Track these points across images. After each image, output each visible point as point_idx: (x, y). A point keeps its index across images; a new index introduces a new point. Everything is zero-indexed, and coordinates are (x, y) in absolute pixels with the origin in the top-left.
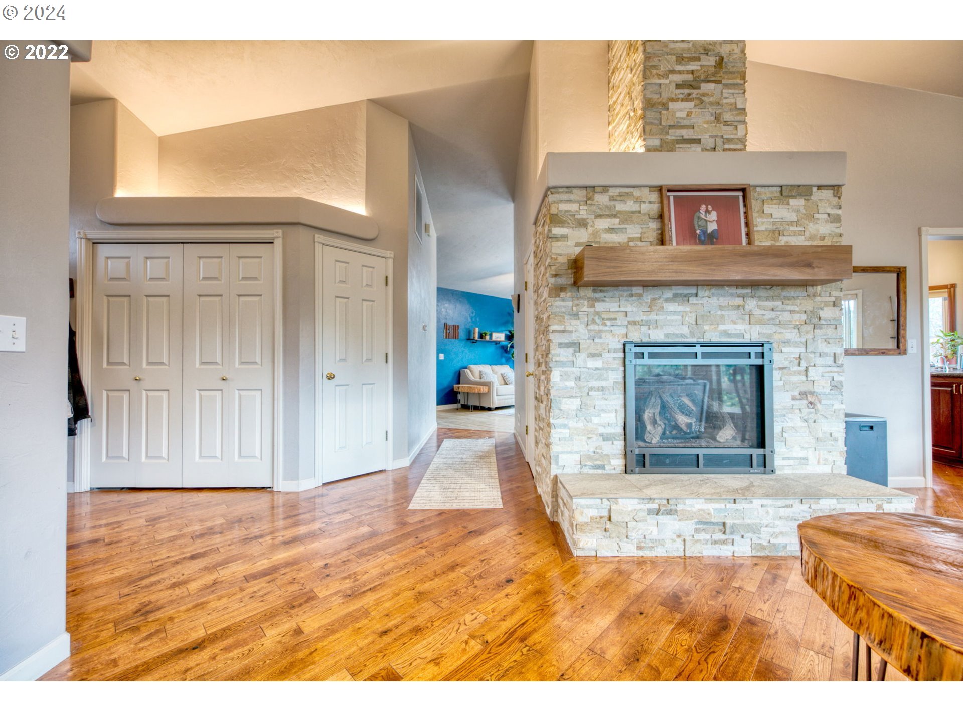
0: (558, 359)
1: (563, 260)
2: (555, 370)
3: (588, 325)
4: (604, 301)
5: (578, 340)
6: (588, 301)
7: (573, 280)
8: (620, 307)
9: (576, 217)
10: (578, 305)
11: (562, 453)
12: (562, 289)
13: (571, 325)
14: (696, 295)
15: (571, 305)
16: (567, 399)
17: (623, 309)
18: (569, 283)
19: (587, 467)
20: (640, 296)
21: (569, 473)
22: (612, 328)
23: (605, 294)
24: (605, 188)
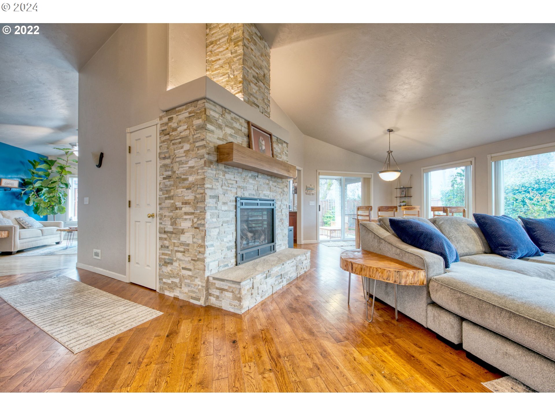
0: (209, 205)
1: (212, 145)
2: (208, 212)
3: (222, 186)
4: (229, 174)
5: (218, 194)
6: (223, 173)
7: (216, 158)
8: (234, 178)
9: (218, 122)
10: (218, 174)
11: (211, 262)
12: (211, 162)
13: (215, 185)
14: (258, 177)
15: (215, 173)
16: (213, 229)
17: (236, 179)
18: (214, 160)
19: (222, 267)
20: (241, 173)
21: (214, 273)
22: (231, 189)
23: (229, 170)
24: (230, 112)
